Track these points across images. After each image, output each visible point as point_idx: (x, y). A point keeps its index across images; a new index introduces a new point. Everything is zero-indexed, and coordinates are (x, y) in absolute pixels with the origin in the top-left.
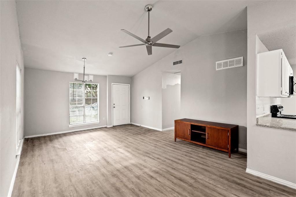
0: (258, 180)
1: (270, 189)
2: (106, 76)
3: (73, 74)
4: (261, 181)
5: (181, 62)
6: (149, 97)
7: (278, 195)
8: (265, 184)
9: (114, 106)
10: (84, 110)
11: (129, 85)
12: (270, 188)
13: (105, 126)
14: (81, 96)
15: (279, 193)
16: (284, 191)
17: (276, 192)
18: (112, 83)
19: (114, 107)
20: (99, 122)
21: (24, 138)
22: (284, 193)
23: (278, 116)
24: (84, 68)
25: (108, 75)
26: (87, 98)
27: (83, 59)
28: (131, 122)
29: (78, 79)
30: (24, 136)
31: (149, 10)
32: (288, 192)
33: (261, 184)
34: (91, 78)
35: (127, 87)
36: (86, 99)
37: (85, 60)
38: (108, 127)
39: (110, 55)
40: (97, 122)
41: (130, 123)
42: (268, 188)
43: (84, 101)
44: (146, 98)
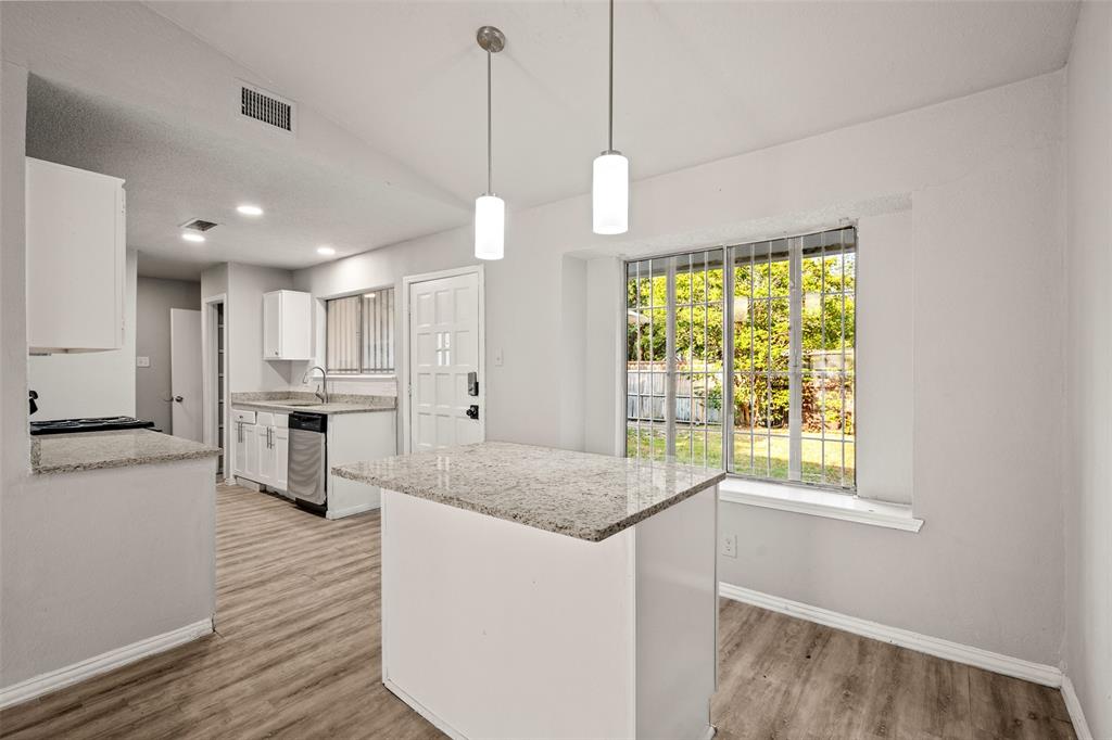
0: (57, 704)
1: (123, 699)
4: (72, 699)
7: (158, 695)
8: (91, 697)
12: (121, 697)
15: (154, 689)
16: (159, 672)
17: (146, 693)
22: (166, 678)
32: (172, 667)
33: (81, 710)
42: (117, 699)
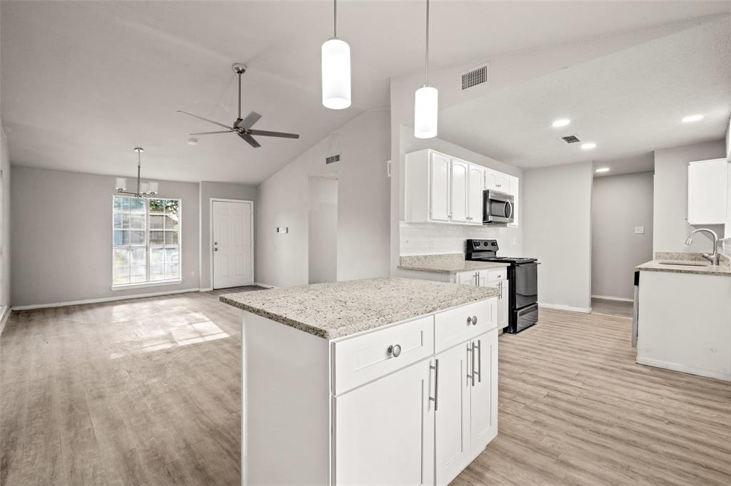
2: (197, 184)
3: (113, 178)
5: (337, 158)
6: (287, 229)
9: (215, 246)
10: (147, 254)
11: (252, 202)
13: (197, 289)
14: (140, 226)
18: (211, 199)
19: (216, 250)
20: (181, 279)
21: (10, 311)
23: (473, 258)
24: (139, 167)
25: (203, 182)
26: (153, 230)
27: (137, 151)
28: (255, 281)
29: (124, 189)
30: (11, 307)
31: (240, 72)
34: (154, 187)
35: (246, 207)
36: (151, 232)
37: (141, 151)
38: (202, 290)
39: (191, 143)
40: (177, 280)
41: (253, 284)
43: (147, 237)
44: (283, 231)
